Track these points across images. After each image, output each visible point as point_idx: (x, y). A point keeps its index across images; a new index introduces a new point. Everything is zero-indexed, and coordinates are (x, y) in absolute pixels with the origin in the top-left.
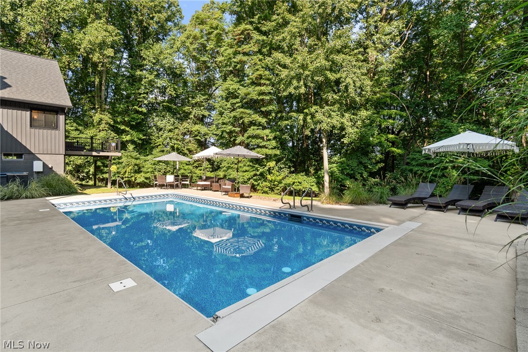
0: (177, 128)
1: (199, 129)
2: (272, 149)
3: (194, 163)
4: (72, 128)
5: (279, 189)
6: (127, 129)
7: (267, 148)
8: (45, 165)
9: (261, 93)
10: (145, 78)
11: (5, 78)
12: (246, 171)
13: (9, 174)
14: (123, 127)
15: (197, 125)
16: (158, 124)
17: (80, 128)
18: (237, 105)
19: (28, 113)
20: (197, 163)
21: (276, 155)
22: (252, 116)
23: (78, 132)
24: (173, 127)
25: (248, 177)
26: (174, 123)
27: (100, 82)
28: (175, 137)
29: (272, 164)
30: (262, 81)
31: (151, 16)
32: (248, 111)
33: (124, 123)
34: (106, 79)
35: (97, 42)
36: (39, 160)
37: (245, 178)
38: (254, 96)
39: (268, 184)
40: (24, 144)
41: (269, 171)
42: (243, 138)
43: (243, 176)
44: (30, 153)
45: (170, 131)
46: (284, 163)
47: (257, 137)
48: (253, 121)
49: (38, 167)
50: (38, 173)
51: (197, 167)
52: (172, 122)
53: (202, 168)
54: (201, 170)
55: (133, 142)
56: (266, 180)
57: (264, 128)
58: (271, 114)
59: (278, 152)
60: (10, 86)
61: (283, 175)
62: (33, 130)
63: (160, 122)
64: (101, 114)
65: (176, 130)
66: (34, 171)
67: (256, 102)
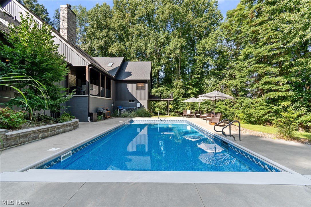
0: (218, 84)
1: (232, 83)
2: (285, 91)
3: (229, 104)
4: (165, 89)
5: (295, 125)
6: (191, 87)
7: (280, 91)
8: (141, 105)
9: (271, 50)
10: (198, 59)
11: (131, 72)
12: (261, 109)
13: (129, 108)
14: (188, 86)
15: (231, 81)
16: (207, 83)
17: (169, 88)
18: (253, 62)
19: (136, 84)
20: (231, 104)
21: (291, 97)
22: (265, 68)
23: (167, 91)
24: (215, 84)
25: (262, 113)
26: (216, 81)
27: (178, 66)
28: (217, 89)
29: (287, 103)
30: (272, 41)
31: (201, 26)
32: (261, 65)
33: (189, 84)
34: (181, 64)
35: (172, 48)
36: (139, 102)
37: (260, 114)
38: (265, 53)
39: (283, 120)
40: (135, 96)
41: (285, 109)
42: (259, 85)
43: (258, 113)
44: (136, 100)
45: (214, 85)
46: (301, 103)
47: (269, 83)
48: (266, 71)
49: (139, 105)
50: (139, 108)
51: (231, 106)
52: (215, 81)
53: (235, 107)
54: (233, 108)
55: (193, 93)
56: (281, 116)
57: (276, 76)
58: (283, 63)
59: (292, 93)
60: (132, 75)
61: (299, 112)
62: (137, 91)
63: (208, 81)
64: (178, 81)
65: (218, 85)
66: (138, 107)
67: (268, 57)
